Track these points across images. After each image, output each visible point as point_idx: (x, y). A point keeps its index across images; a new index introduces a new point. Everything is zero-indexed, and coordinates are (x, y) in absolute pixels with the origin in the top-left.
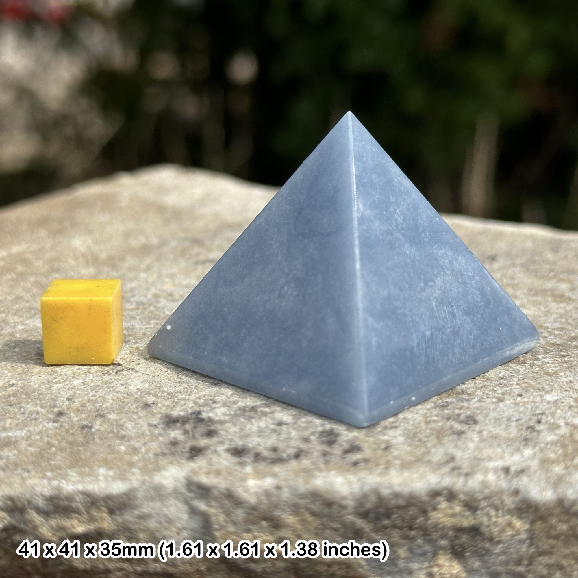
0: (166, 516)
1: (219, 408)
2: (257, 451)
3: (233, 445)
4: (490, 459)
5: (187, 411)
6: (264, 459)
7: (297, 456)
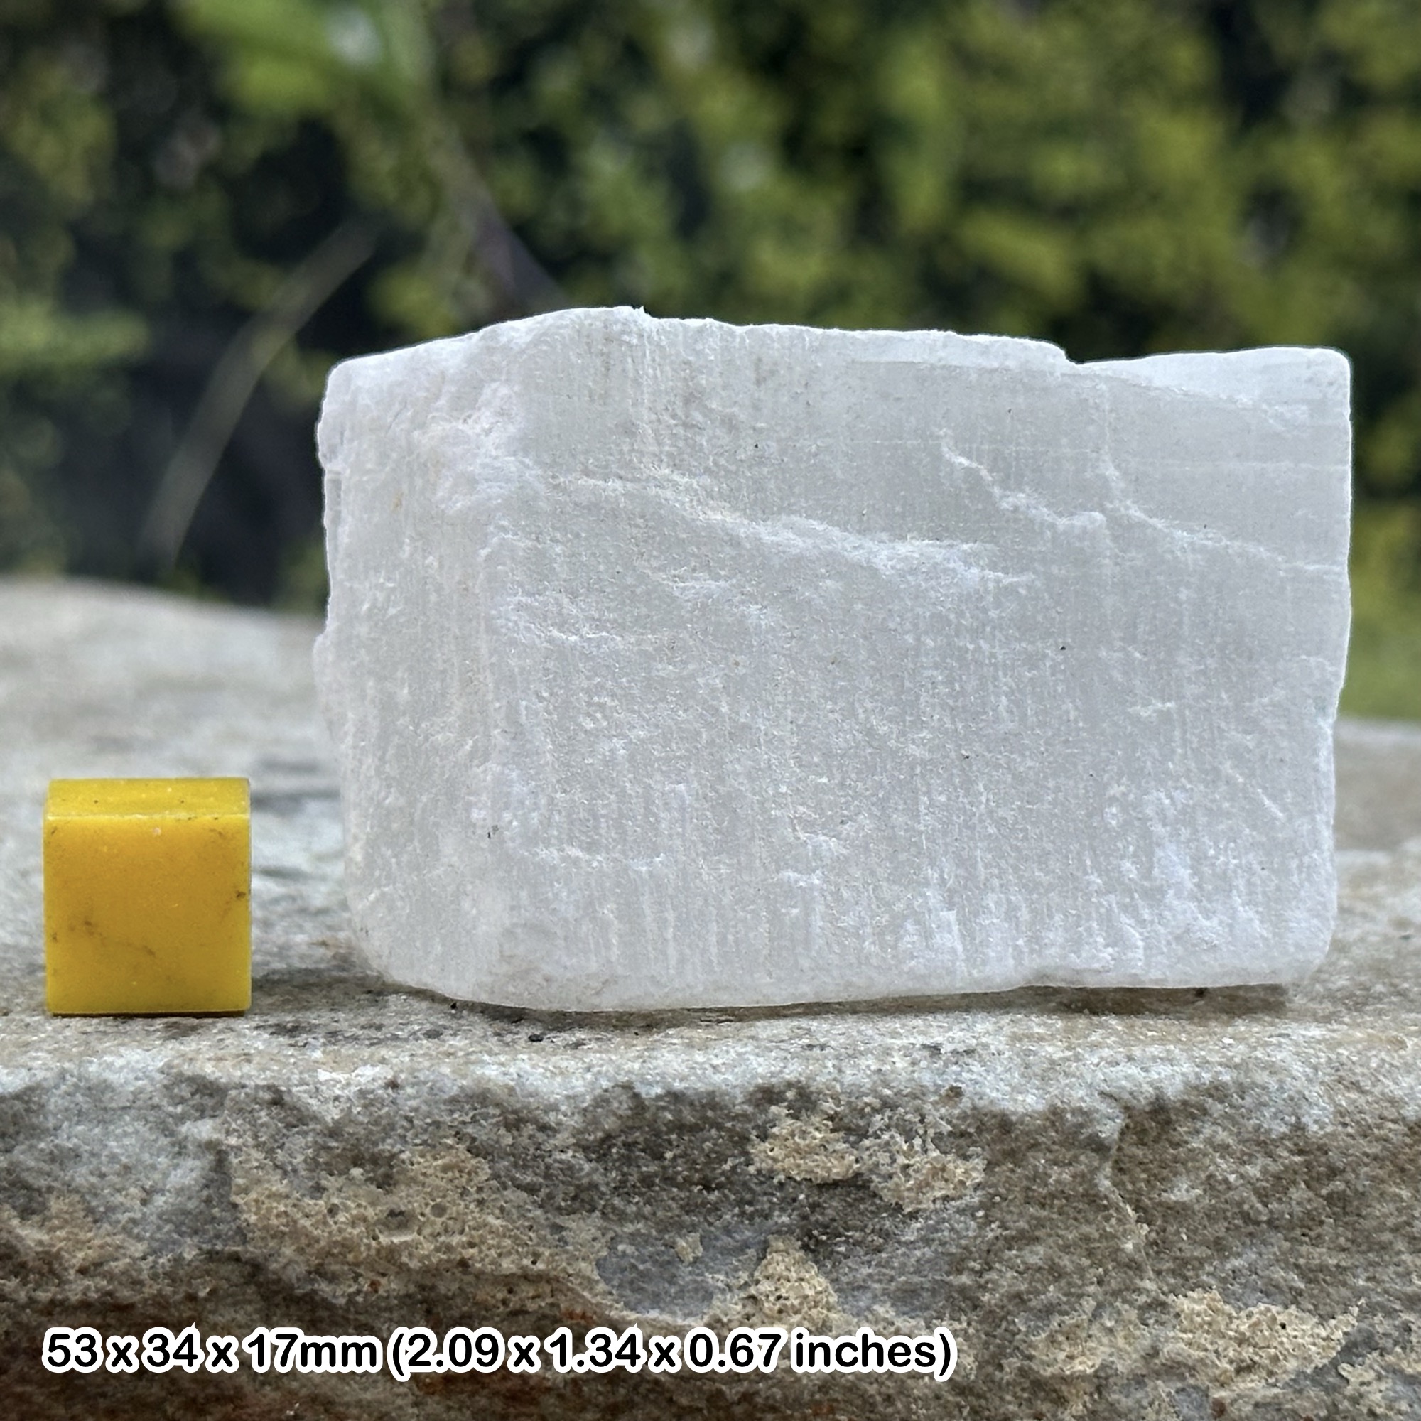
0: (113, 1158)
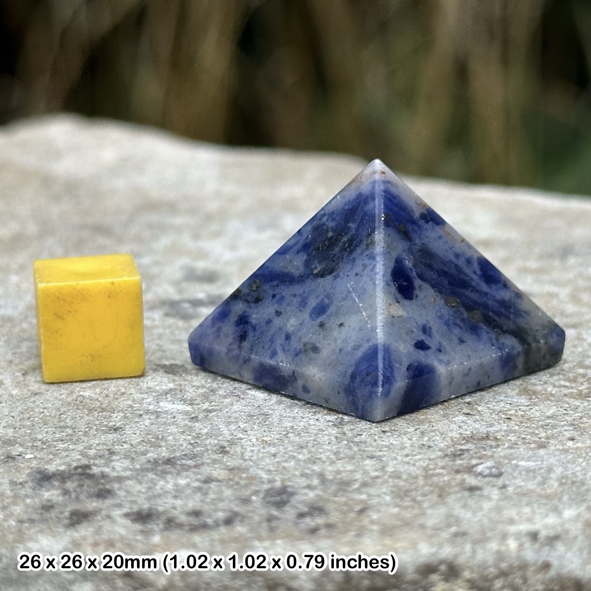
1: (118, 460)
2: (170, 515)
3: (135, 508)
4: (512, 521)
5: (70, 465)
6: (180, 526)
7: (228, 522)
